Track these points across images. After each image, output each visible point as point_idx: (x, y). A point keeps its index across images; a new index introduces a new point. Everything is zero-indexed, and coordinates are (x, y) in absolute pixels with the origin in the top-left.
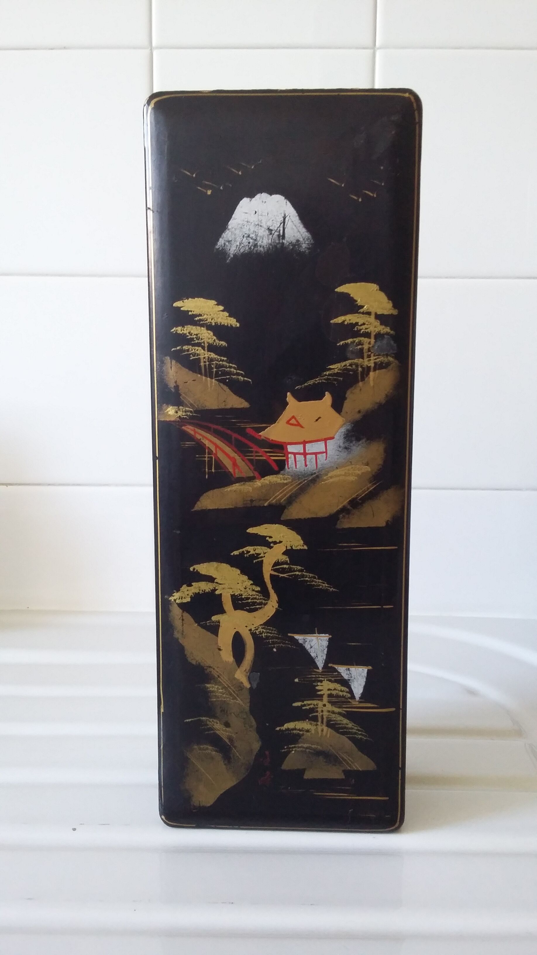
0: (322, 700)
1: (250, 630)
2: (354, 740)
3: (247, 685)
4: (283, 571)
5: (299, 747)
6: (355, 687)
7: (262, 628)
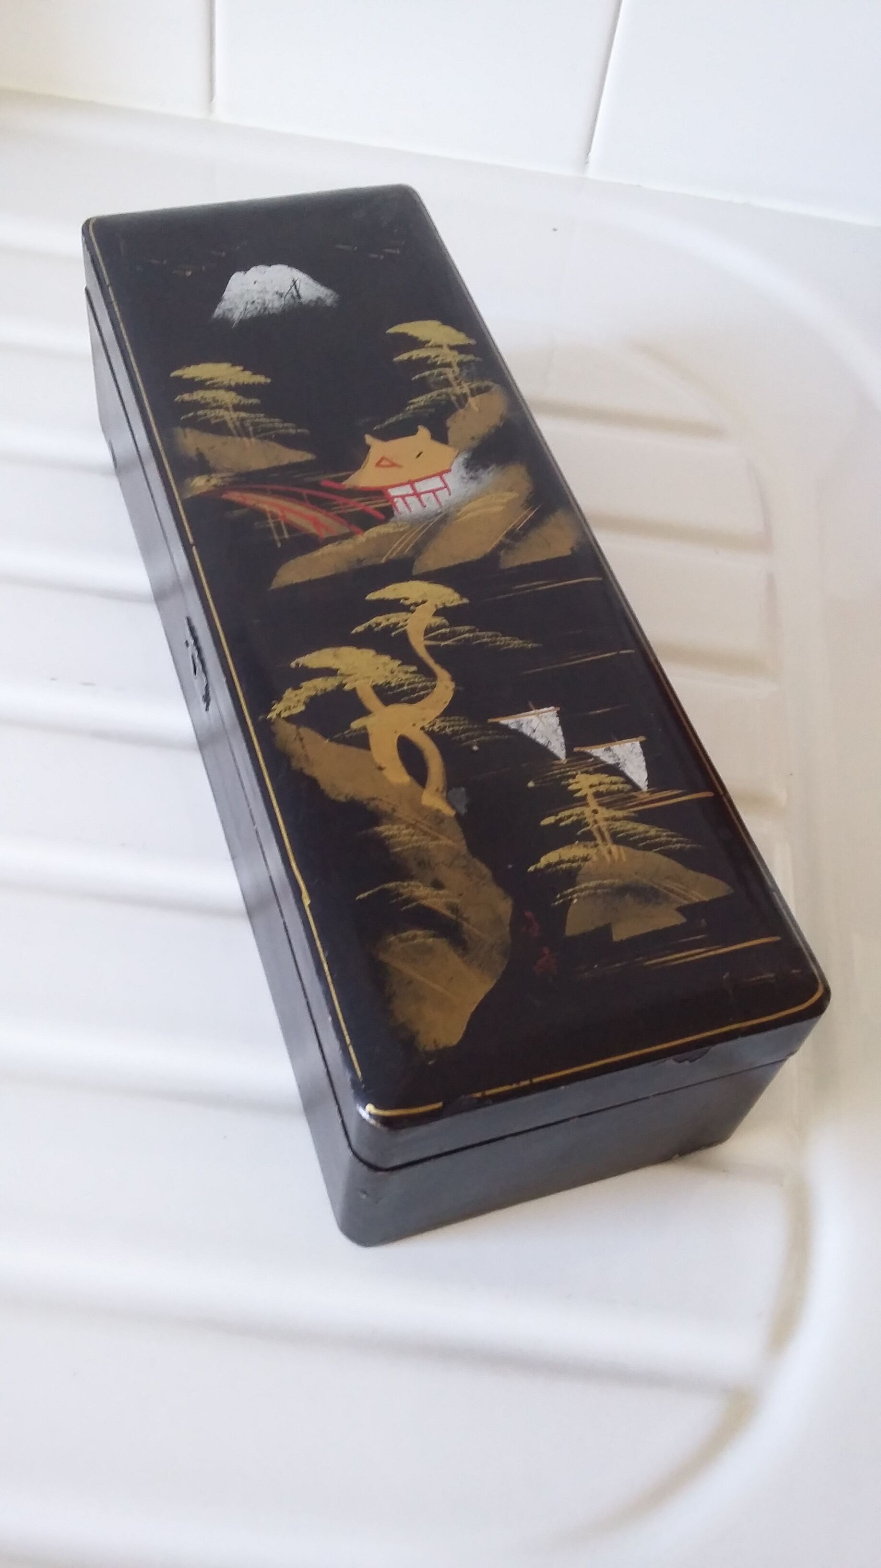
0: (587, 805)
1: (423, 728)
2: (668, 854)
3: (449, 812)
4: (444, 637)
5: (582, 890)
6: (632, 773)
7: (443, 721)
